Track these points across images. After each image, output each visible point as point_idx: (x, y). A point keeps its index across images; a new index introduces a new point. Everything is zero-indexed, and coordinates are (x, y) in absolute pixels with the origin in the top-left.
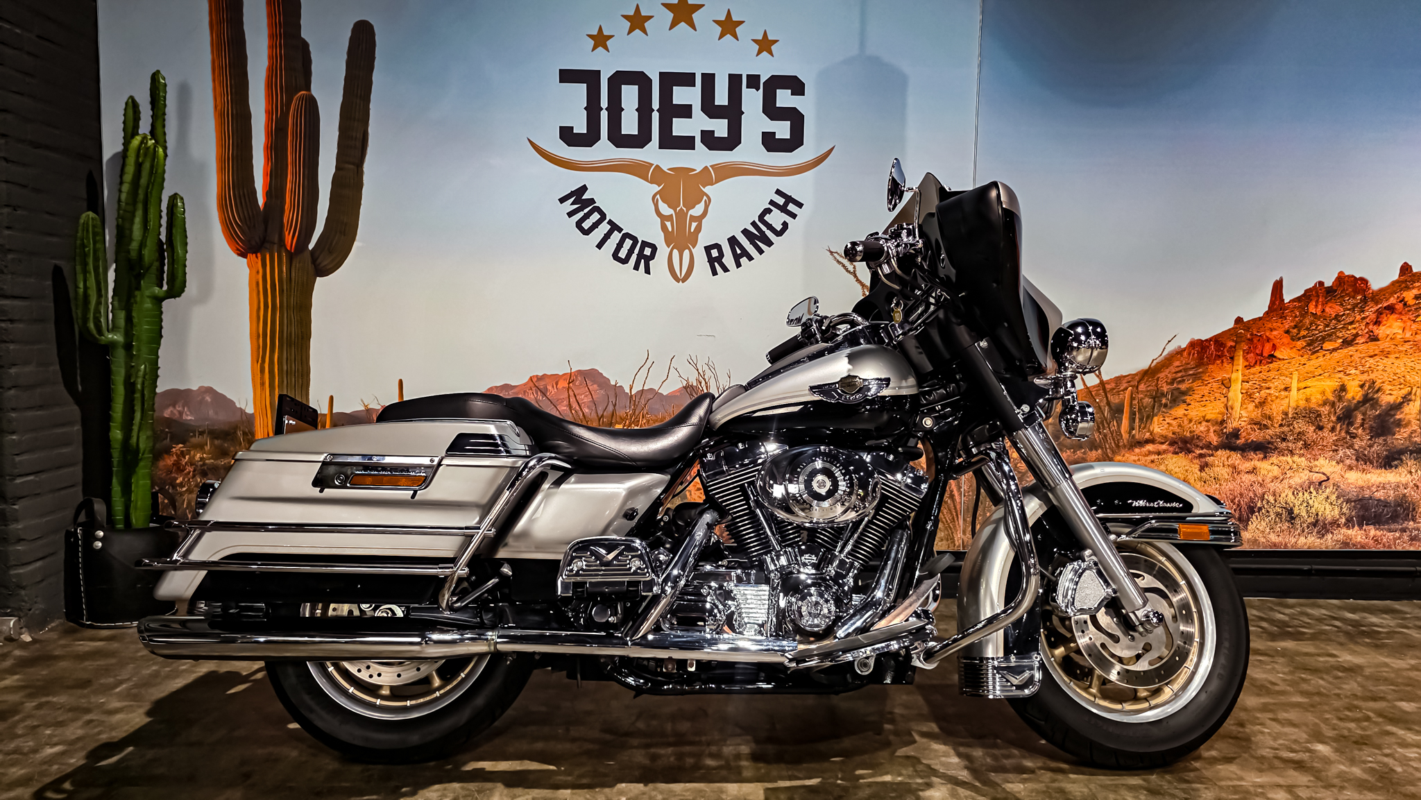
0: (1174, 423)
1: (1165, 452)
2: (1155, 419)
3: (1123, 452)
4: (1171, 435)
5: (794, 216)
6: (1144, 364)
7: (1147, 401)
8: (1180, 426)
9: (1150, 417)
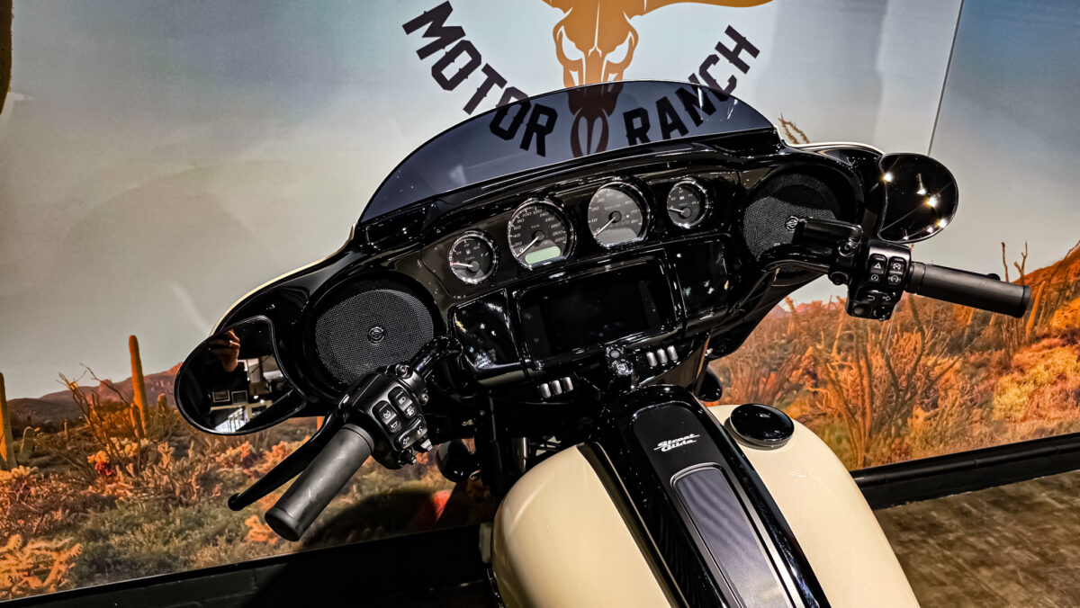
0: (1070, 315)
1: (1055, 345)
2: (1057, 312)
3: (1022, 348)
4: (1065, 329)
5: (744, 68)
6: (1060, 255)
7: (1056, 294)
8: (1074, 318)
9: (1052, 311)
